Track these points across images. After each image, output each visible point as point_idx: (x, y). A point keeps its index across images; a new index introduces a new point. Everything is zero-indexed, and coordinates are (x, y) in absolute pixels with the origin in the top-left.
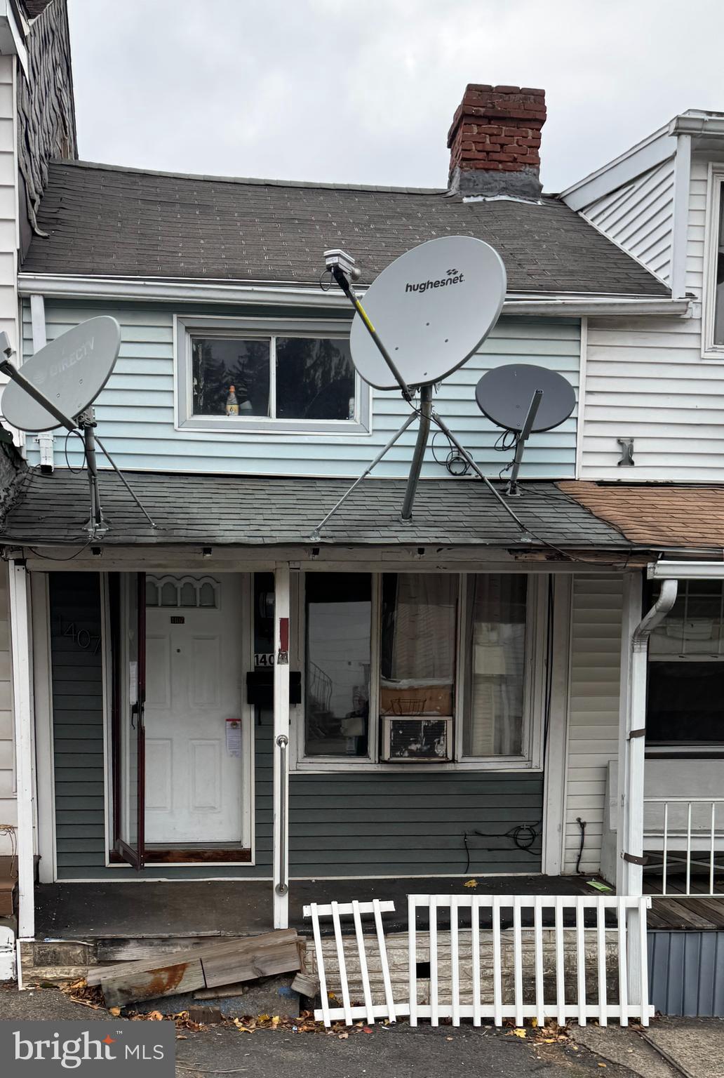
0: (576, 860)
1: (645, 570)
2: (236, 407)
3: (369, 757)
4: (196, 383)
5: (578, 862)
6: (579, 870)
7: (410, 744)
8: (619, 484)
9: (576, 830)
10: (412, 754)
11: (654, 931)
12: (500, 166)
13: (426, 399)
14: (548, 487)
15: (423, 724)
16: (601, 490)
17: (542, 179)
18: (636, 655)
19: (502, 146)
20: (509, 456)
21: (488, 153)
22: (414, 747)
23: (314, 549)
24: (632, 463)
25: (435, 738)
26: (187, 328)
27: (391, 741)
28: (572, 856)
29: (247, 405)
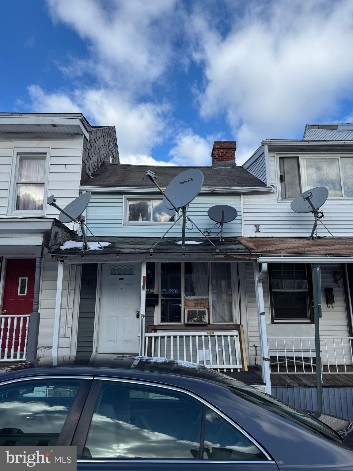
0: (254, 360)
1: (256, 260)
2: (141, 219)
3: (181, 322)
4: (130, 213)
5: (255, 361)
6: (256, 364)
7: (194, 318)
8: (256, 238)
9: (254, 349)
10: (194, 321)
11: (276, 387)
12: (224, 160)
13: (184, 212)
14: (234, 239)
15: (198, 311)
16: (249, 239)
17: (236, 162)
18: (259, 288)
19: (225, 155)
20: (219, 230)
21: (221, 157)
22: (195, 319)
23: (151, 255)
24: (260, 232)
25: (202, 316)
26: (127, 199)
27: (187, 317)
28: (253, 358)
29: (145, 218)
